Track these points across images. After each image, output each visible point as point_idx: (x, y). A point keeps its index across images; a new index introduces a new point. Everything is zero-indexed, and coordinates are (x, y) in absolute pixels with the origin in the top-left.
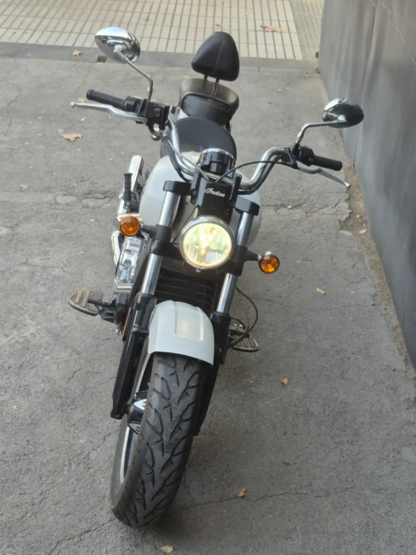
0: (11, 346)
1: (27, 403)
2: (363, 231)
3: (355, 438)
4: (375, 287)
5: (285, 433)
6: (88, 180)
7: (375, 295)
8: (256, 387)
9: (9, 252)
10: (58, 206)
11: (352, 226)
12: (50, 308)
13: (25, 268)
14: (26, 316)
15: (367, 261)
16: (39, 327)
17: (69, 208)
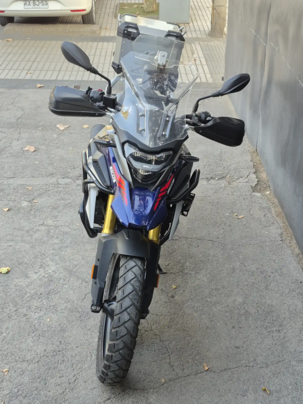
0: (40, 279)
1: (56, 317)
2: (268, 193)
3: (280, 328)
4: (281, 228)
5: (233, 327)
6: (78, 167)
7: (282, 234)
8: (209, 298)
9: (31, 217)
10: (60, 186)
11: (260, 189)
12: (63, 253)
13: (43, 228)
14: (48, 259)
15: (273, 212)
16: (58, 266)
17: (67, 186)
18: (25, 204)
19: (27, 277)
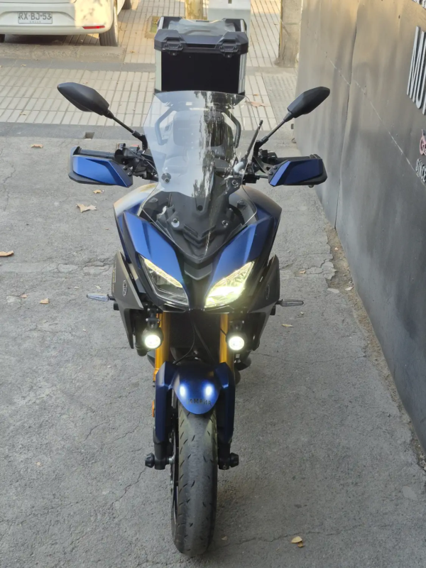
0: (30, 407)
1: (50, 460)
2: (349, 289)
4: (364, 339)
6: (87, 249)
7: (367, 347)
9: (19, 319)
10: (60, 275)
11: (339, 284)
12: (62, 369)
13: (35, 334)
14: (41, 378)
15: (355, 316)
16: (54, 388)
17: (71, 276)
18: (11, 300)
19: (11, 403)
